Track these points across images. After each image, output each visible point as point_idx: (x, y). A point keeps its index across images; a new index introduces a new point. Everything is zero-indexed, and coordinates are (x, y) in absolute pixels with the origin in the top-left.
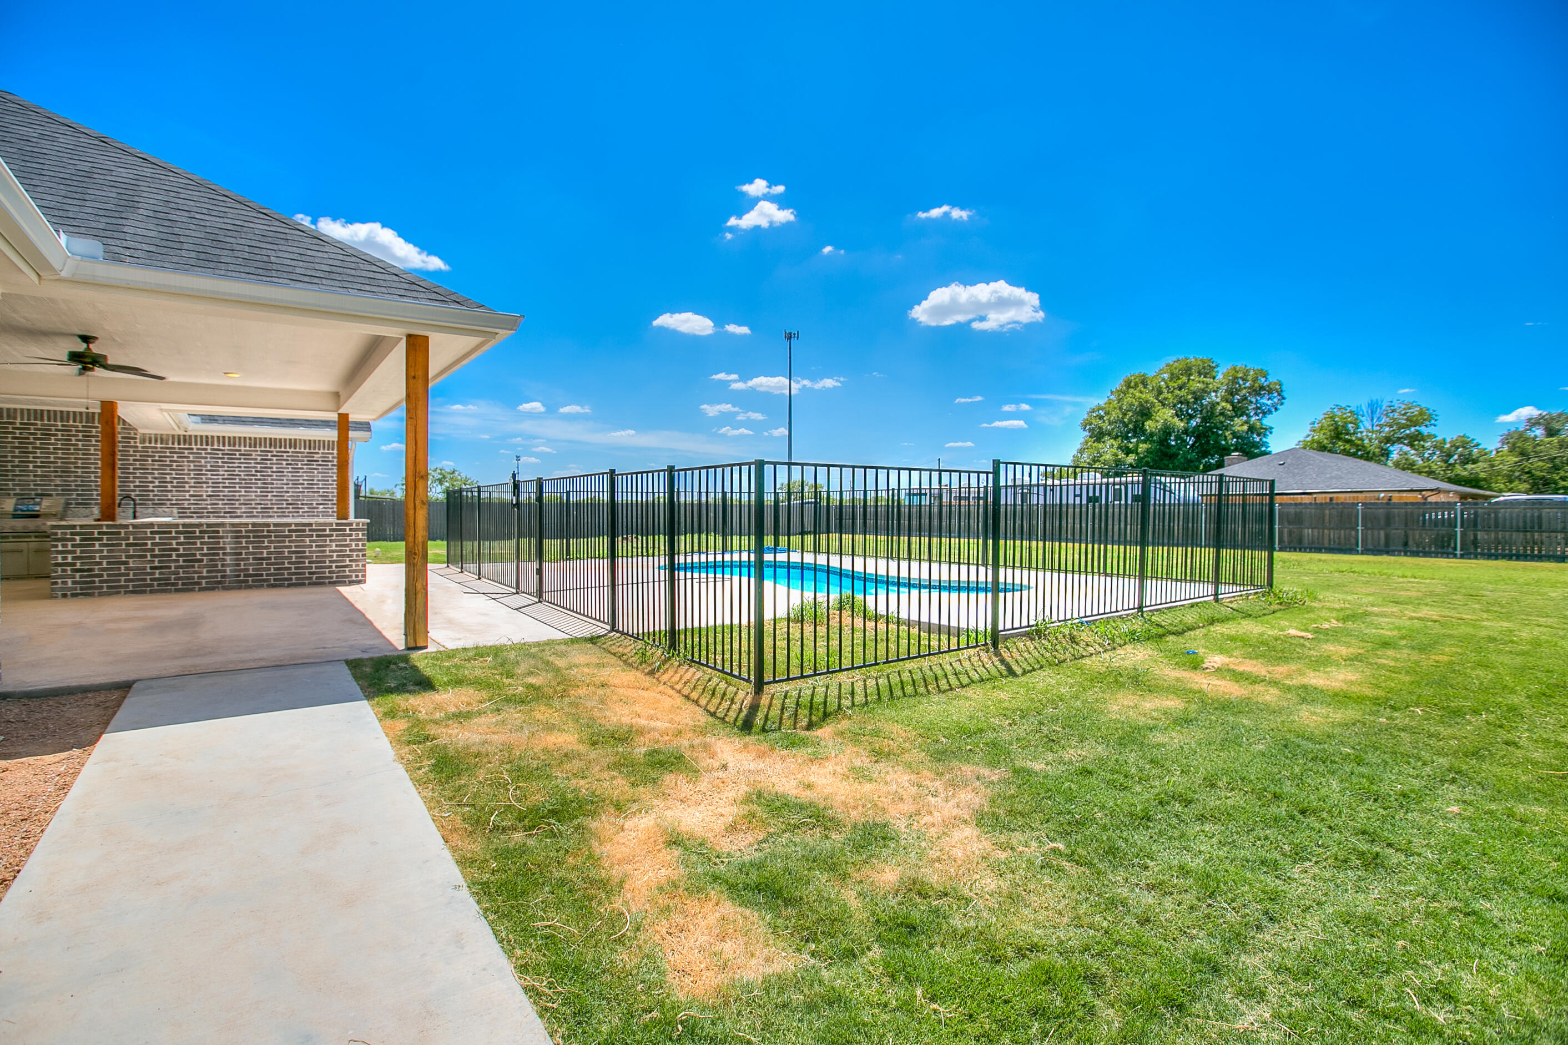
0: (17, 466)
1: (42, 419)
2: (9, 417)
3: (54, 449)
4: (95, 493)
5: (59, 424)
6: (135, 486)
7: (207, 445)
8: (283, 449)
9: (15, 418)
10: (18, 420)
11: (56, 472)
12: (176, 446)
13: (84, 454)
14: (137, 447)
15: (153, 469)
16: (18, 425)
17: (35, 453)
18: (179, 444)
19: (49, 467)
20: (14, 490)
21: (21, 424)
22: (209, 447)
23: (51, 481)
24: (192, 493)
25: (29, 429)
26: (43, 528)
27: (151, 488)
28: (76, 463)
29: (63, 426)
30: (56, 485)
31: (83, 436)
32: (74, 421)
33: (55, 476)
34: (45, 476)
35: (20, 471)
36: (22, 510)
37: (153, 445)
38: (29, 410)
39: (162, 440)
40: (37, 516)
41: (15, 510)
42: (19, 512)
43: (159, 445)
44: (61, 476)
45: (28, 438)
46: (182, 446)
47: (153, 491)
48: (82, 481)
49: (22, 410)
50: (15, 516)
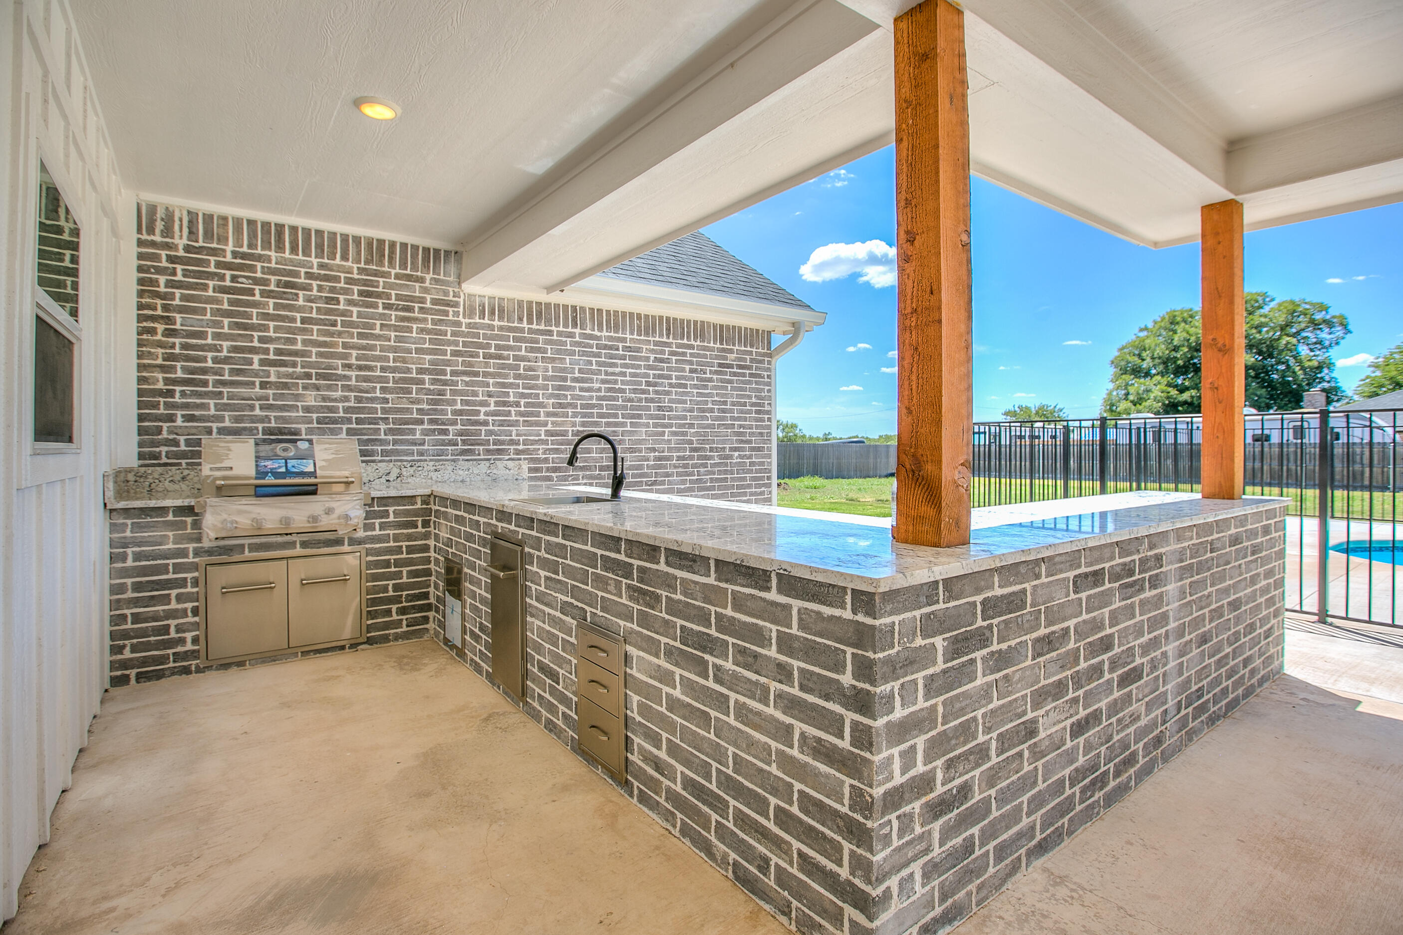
0: (226, 360)
1: (280, 248)
2: (209, 235)
3: (304, 321)
4: (382, 427)
5: (315, 261)
6: (456, 412)
7: (575, 325)
8: (685, 341)
9: (223, 239)
10: (230, 248)
11: (308, 376)
12: (525, 325)
13: (361, 336)
14: (458, 324)
15: (486, 374)
16: (229, 258)
17: (266, 328)
18: (530, 322)
19: (294, 365)
20: (221, 419)
21: (235, 254)
22: (578, 331)
23: (297, 397)
24: (550, 427)
25: (252, 269)
26: (326, 522)
27: (482, 417)
28: (346, 356)
29: (322, 266)
30: (307, 409)
31: (361, 293)
32: (345, 257)
33: (305, 388)
34: (285, 386)
35: (233, 372)
36: (277, 475)
37: (486, 321)
38: (251, 223)
39: (501, 310)
40: (311, 491)
41: (261, 474)
42: (270, 480)
43: (496, 323)
44: (317, 388)
45: (251, 292)
46: (534, 326)
47: (486, 423)
48: (359, 400)
49: (238, 222)
50: (261, 492)
